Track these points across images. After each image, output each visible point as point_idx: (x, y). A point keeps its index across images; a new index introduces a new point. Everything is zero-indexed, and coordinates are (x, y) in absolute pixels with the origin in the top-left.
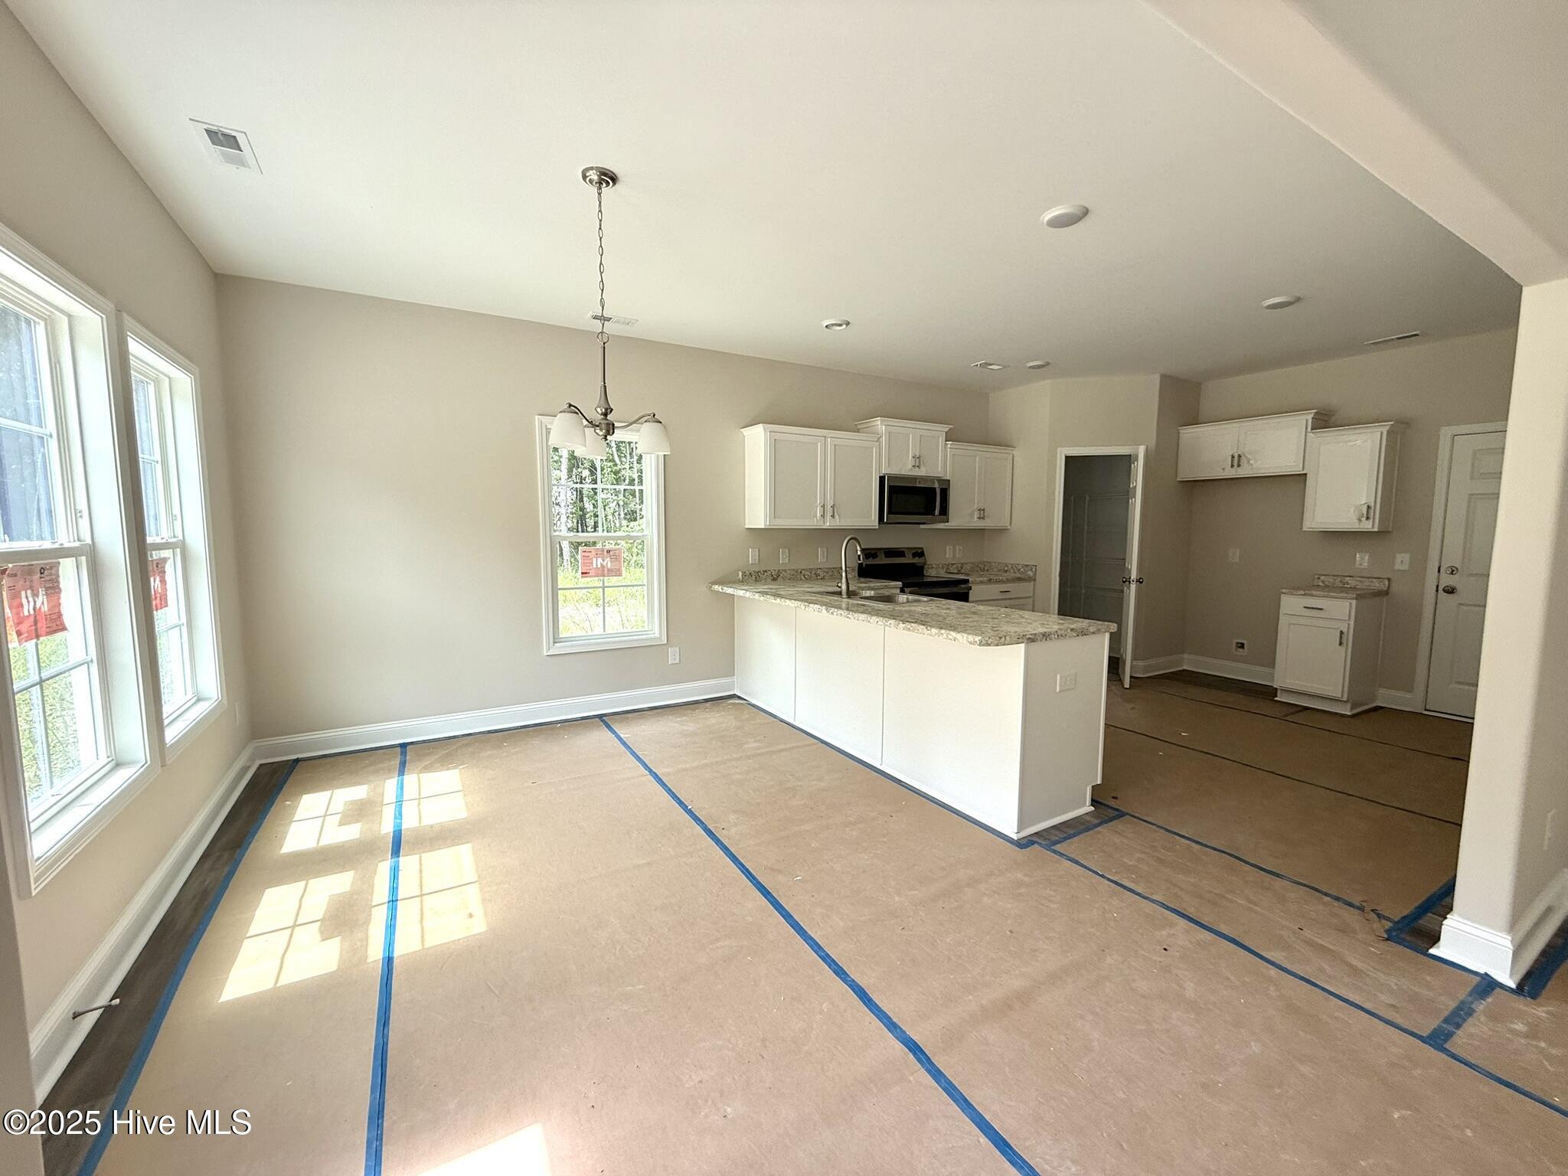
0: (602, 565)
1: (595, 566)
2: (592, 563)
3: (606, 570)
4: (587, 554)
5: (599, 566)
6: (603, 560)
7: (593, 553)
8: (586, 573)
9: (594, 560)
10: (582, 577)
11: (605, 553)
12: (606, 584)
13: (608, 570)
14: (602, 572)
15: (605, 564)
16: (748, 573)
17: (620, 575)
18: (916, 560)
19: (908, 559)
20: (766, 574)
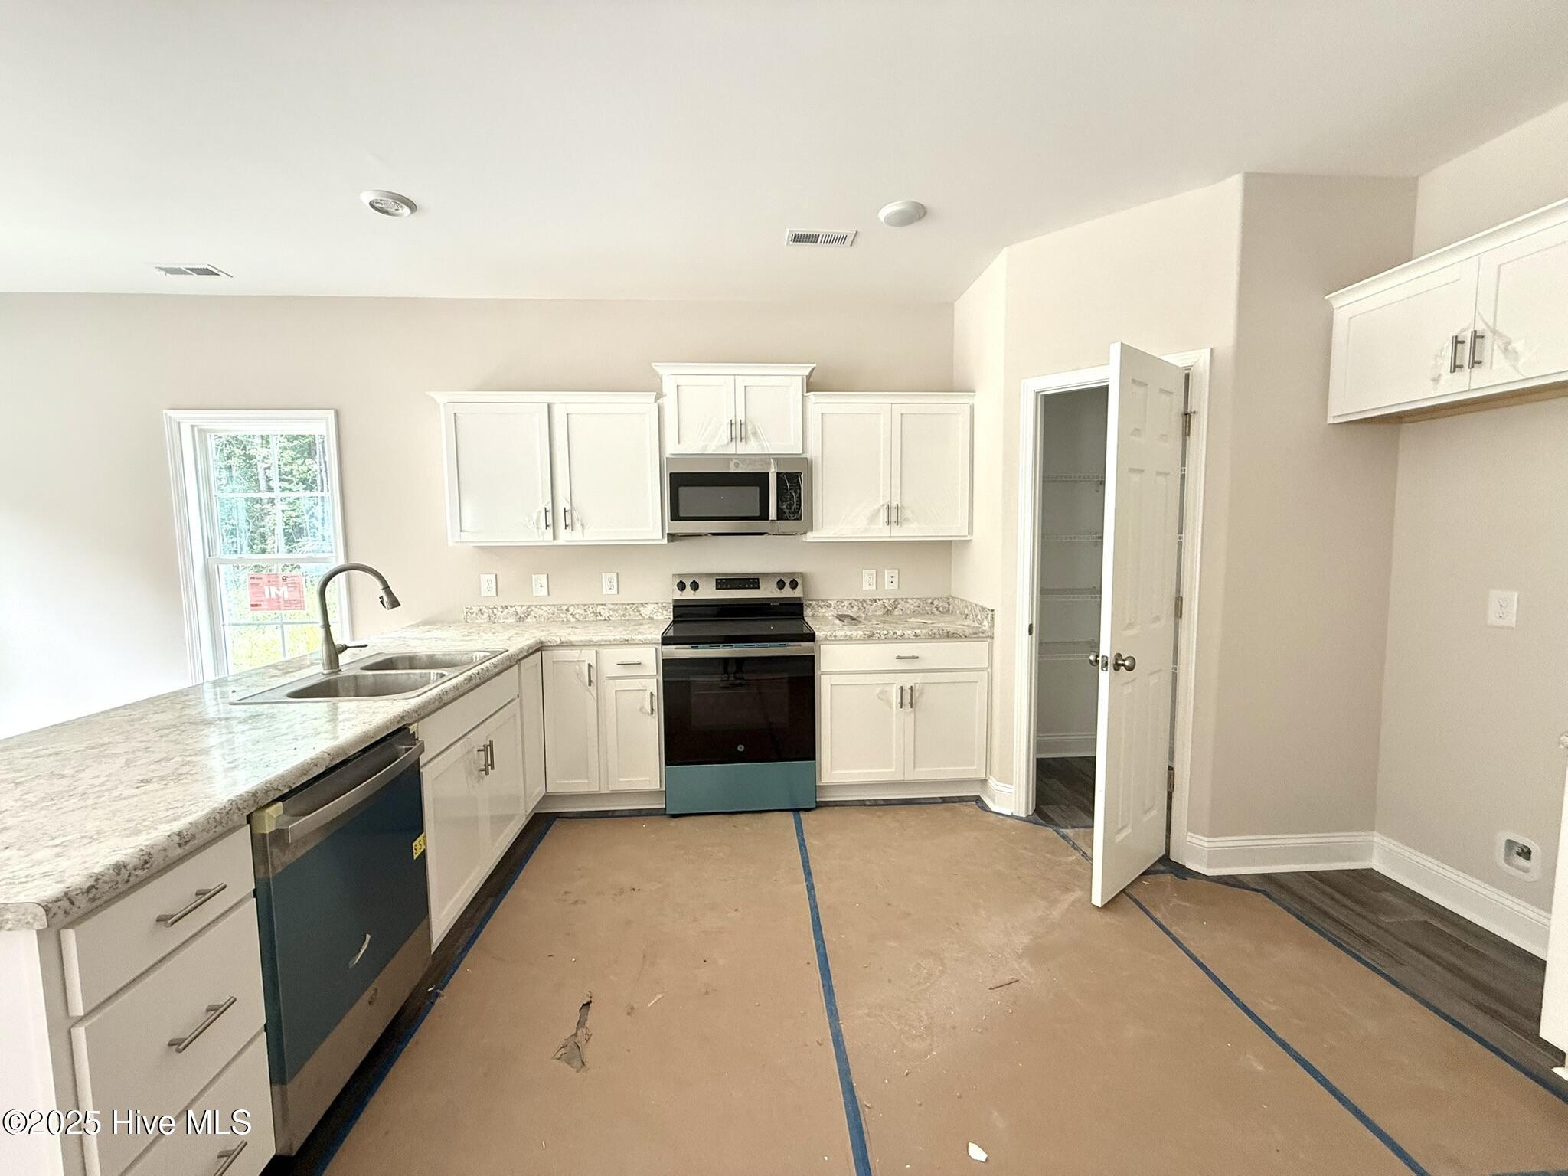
0: (277, 595)
1: (268, 596)
2: (264, 593)
3: (282, 602)
4: (255, 581)
5: (273, 596)
6: (279, 590)
7: (265, 580)
8: (256, 605)
9: (267, 588)
10: (252, 610)
11: (280, 579)
12: (284, 621)
13: (286, 602)
14: (277, 604)
15: (280, 594)
16: (476, 609)
17: (302, 608)
18: (787, 593)
19: (767, 592)
20: (506, 611)
